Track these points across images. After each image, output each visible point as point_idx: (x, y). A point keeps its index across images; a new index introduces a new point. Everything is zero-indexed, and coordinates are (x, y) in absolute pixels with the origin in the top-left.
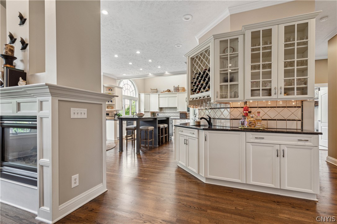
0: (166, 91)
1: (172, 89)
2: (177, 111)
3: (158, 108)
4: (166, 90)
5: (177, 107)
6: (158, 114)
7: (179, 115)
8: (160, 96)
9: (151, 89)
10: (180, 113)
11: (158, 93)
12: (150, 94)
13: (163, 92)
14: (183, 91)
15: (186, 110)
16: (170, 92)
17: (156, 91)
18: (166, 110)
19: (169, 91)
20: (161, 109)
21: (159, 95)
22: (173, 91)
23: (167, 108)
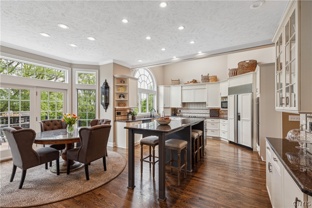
0: (191, 82)
1: (199, 79)
2: (207, 107)
3: (180, 103)
4: (192, 80)
5: (206, 102)
6: (180, 111)
7: (208, 112)
8: (184, 88)
9: (172, 81)
10: (210, 110)
11: (180, 85)
12: (171, 86)
13: (187, 84)
14: (215, 81)
15: (219, 106)
16: (197, 83)
17: (178, 82)
18: (191, 105)
19: (195, 81)
20: (184, 104)
21: (182, 86)
22: (200, 81)
23: (192, 103)
